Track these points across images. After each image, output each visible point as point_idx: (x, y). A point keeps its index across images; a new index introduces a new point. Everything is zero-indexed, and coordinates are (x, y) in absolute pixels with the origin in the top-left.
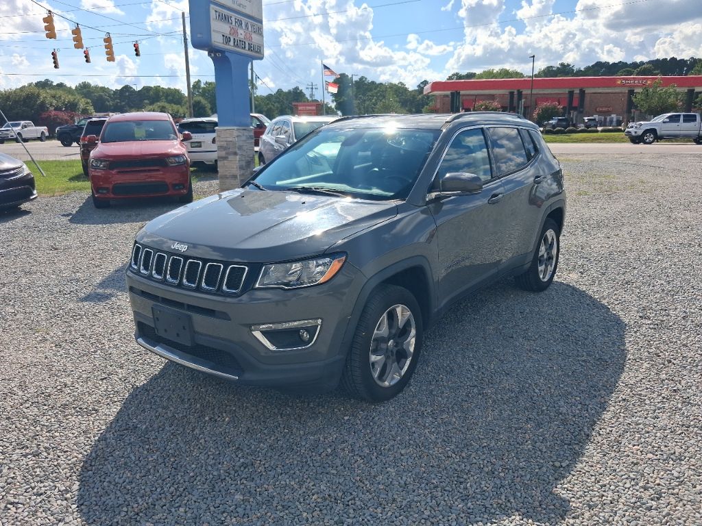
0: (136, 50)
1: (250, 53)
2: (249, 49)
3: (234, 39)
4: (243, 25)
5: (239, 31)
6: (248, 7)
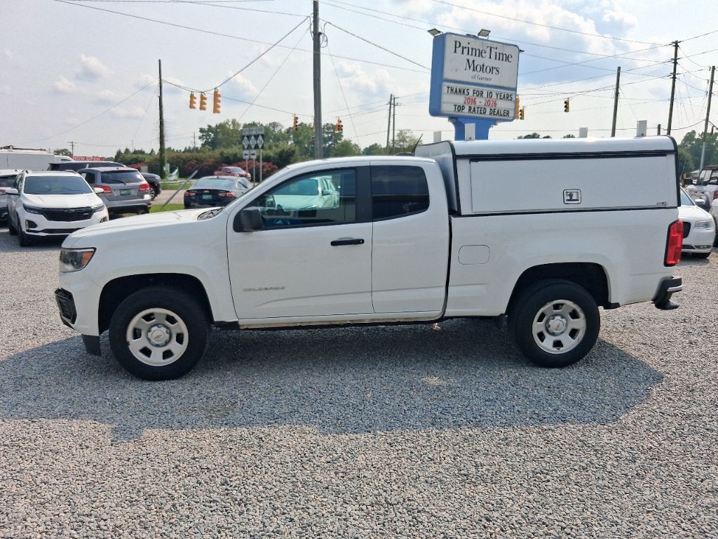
0: (566, 107)
1: (492, 116)
2: (490, 114)
3: (470, 107)
4: (485, 94)
5: (478, 100)
6: (495, 79)
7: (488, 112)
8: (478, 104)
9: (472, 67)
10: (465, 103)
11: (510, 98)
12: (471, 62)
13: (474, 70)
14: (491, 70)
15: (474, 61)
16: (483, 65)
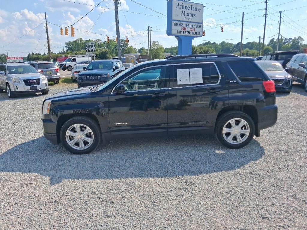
0: (222, 30)
2: (192, 34)
3: (184, 31)
4: (190, 26)
5: (187, 28)
6: (194, 19)
7: (191, 33)
8: (187, 30)
9: (184, 14)
10: (182, 30)
11: (200, 27)
12: (184, 12)
13: (185, 16)
14: (192, 15)
15: (185, 11)
16: (189, 13)
